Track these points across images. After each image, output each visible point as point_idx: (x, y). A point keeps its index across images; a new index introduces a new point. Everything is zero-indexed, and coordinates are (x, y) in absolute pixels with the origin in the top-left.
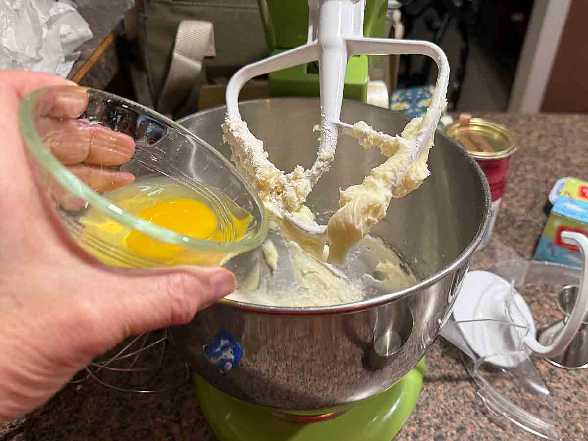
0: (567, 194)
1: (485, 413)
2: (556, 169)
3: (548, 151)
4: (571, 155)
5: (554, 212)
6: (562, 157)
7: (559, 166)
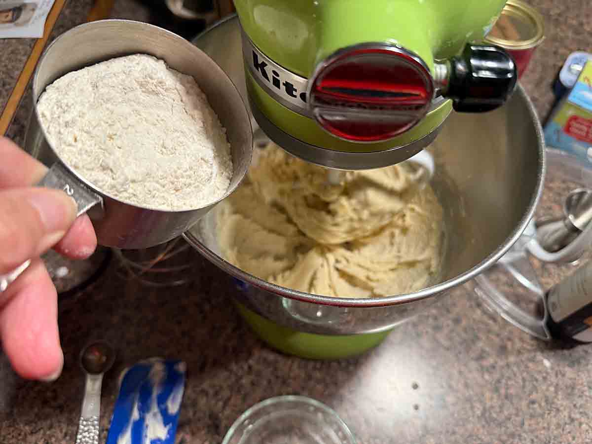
0: (586, 81)
1: (479, 305)
2: (567, 37)
3: (559, 15)
4: (584, 21)
5: (569, 101)
6: (574, 22)
7: (570, 34)
